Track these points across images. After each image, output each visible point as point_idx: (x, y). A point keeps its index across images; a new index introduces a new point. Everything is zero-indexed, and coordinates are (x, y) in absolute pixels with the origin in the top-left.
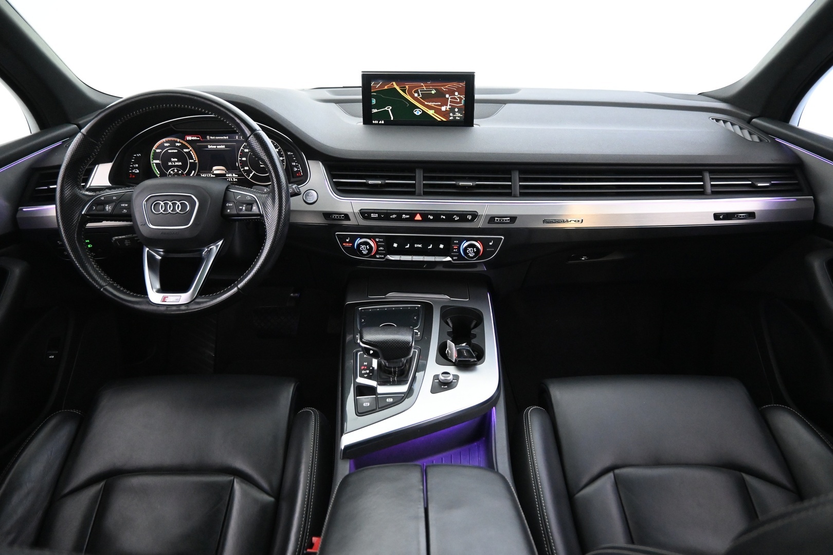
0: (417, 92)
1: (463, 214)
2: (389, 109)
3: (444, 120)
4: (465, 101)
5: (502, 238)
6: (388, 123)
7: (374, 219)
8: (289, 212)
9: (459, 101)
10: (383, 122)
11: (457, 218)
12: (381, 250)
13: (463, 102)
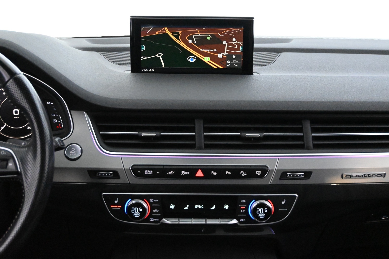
0: (191, 38)
1: (251, 169)
2: (160, 56)
3: (221, 67)
4: (243, 47)
5: (295, 196)
6: (159, 71)
7: (148, 176)
8: (53, 170)
9: (236, 47)
10: (153, 70)
11: (244, 174)
12: (156, 213)
13: (241, 48)
